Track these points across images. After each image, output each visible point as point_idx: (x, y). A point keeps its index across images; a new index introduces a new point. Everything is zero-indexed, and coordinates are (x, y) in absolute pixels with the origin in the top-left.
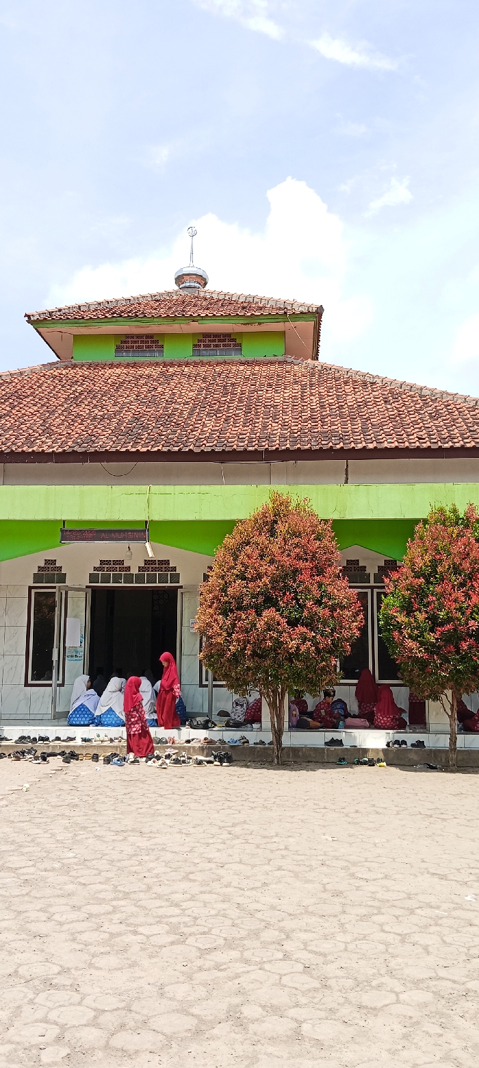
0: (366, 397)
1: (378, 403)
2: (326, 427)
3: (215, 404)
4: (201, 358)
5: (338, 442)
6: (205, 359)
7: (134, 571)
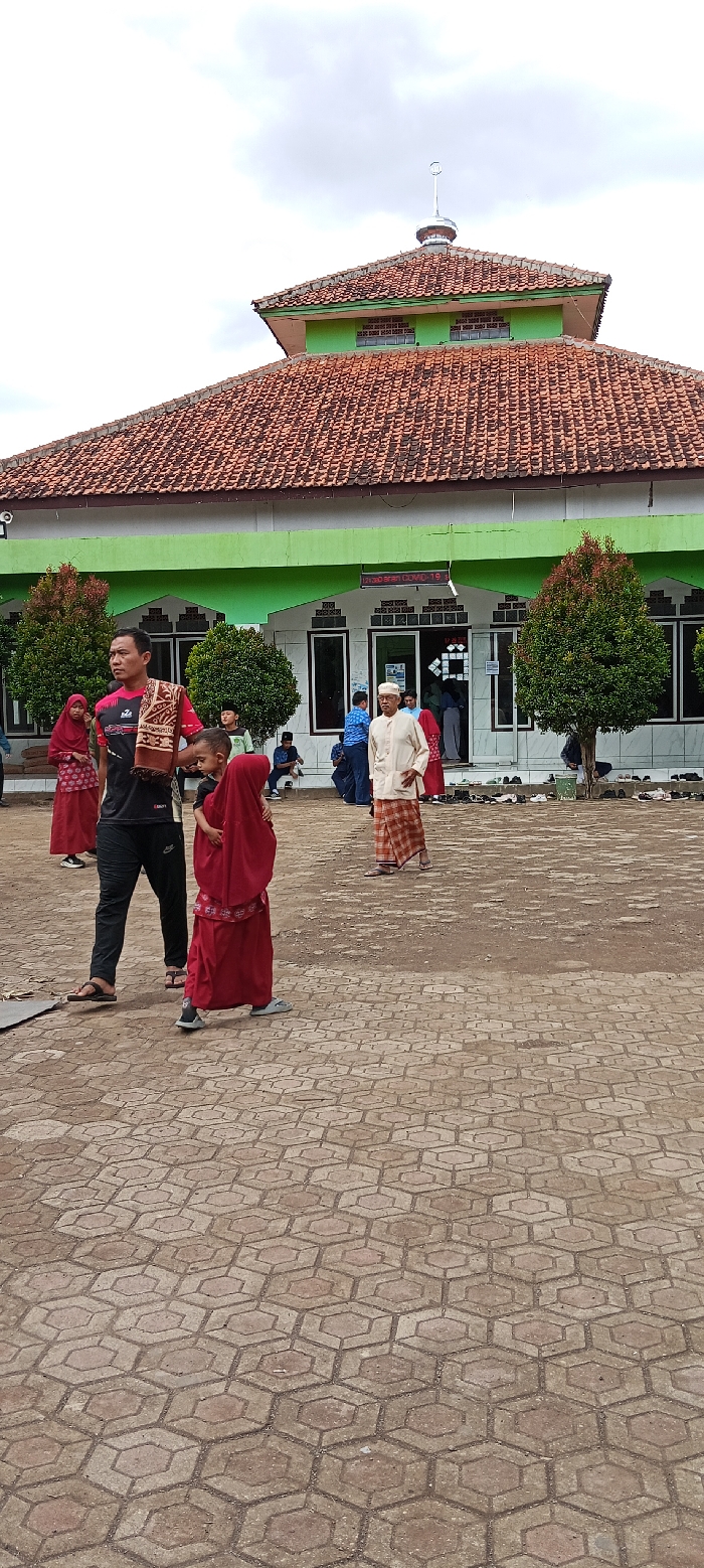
0: (669, 395)
1: (683, 404)
2: (627, 440)
3: (493, 412)
4: (461, 343)
5: (643, 460)
6: (467, 345)
7: (418, 611)
